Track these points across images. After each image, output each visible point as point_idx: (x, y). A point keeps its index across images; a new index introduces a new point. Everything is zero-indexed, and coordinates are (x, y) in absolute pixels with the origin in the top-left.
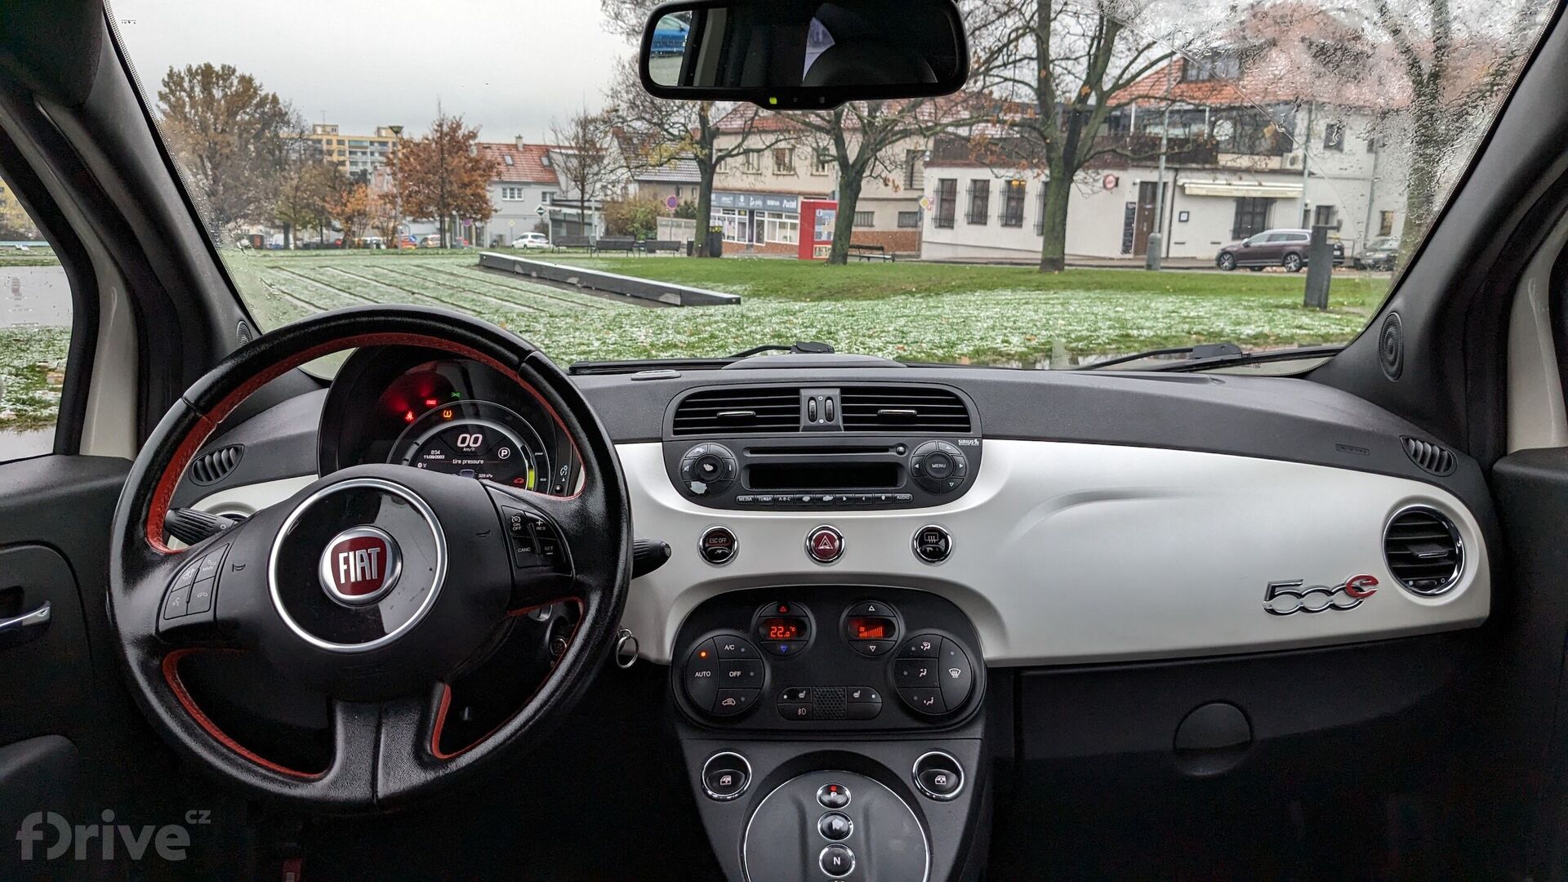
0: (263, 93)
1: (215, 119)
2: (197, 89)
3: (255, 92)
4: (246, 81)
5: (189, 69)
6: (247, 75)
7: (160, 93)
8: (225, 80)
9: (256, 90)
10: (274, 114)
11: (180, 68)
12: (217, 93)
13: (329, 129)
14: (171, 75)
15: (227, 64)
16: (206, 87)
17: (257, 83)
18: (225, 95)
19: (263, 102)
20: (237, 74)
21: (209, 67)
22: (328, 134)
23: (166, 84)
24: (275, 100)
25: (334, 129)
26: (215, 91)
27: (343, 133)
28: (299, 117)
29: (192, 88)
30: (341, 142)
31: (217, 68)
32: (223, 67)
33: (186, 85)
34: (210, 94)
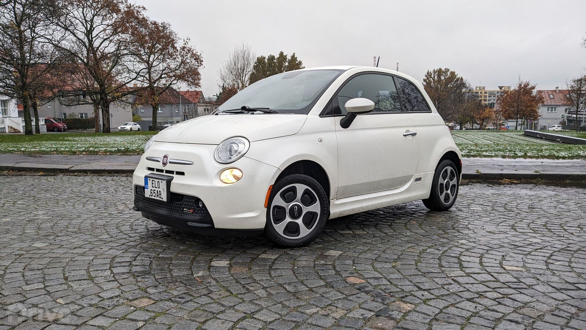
0: (458, 77)
1: (441, 87)
2: (436, 77)
3: (455, 77)
4: (453, 73)
5: (434, 71)
6: (453, 71)
7: (424, 79)
8: (445, 73)
9: (456, 76)
10: (461, 84)
11: (431, 70)
12: (442, 78)
13: (481, 88)
14: (428, 73)
15: (446, 68)
16: (439, 76)
17: (456, 74)
18: (445, 78)
19: (458, 80)
20: (450, 71)
21: (440, 69)
22: (481, 90)
23: (426, 76)
24: (462, 79)
25: (484, 88)
26: (442, 77)
27: (487, 89)
28: (469, 84)
29: (434, 77)
30: (486, 93)
31: (443, 69)
33: (432, 76)
34: (440, 78)
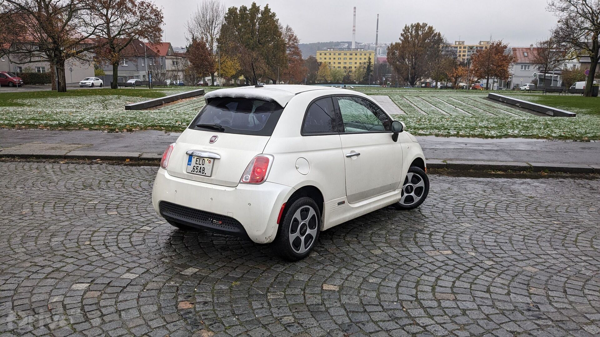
0: (435, 32)
1: (418, 42)
2: (413, 32)
3: (433, 32)
4: (431, 28)
5: (412, 25)
6: (431, 26)
7: (401, 34)
8: (423, 28)
9: (433, 31)
10: (439, 39)
11: (409, 25)
12: (420, 33)
13: (461, 43)
14: (406, 28)
15: (424, 22)
16: (417, 31)
17: (434, 29)
18: (423, 33)
19: (435, 35)
20: (428, 26)
21: (418, 24)
22: (460, 44)
23: (404, 31)
24: (439, 34)
25: (463, 42)
26: (419, 32)
27: (467, 44)
28: (446, 40)
29: (412, 32)
30: (465, 48)
31: (421, 24)
32: (423, 24)
33: (410, 31)
34: (418, 33)
